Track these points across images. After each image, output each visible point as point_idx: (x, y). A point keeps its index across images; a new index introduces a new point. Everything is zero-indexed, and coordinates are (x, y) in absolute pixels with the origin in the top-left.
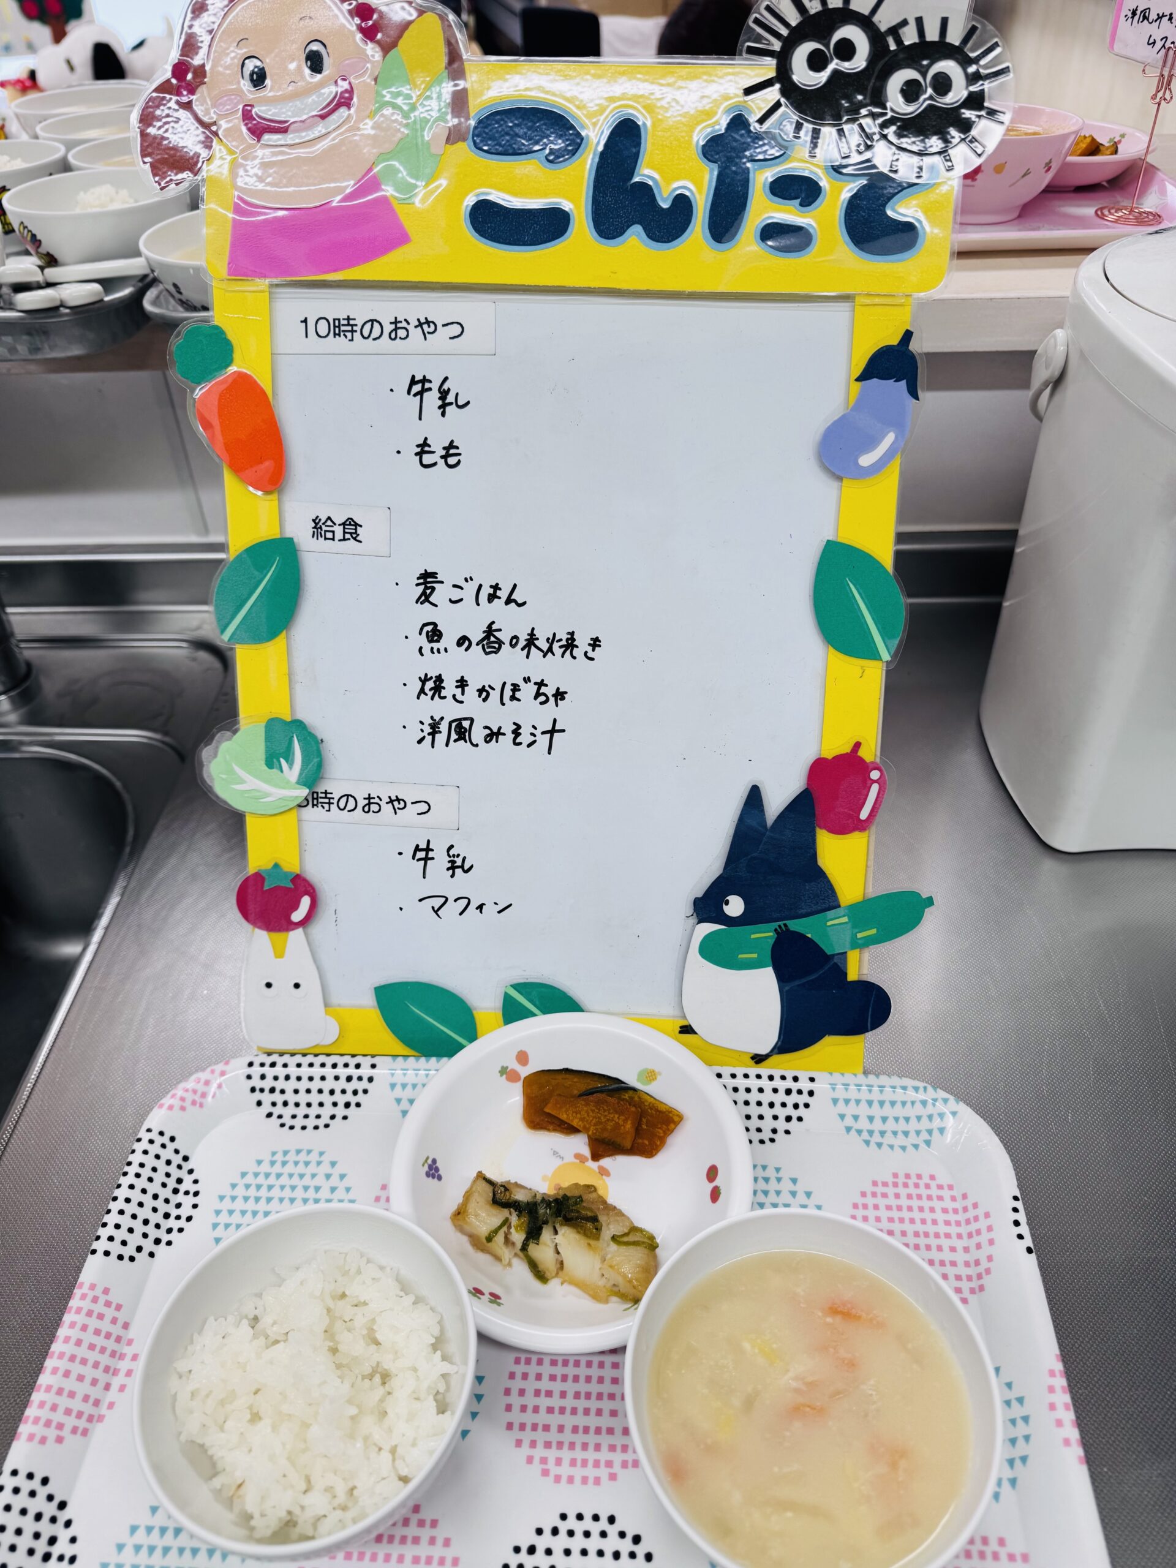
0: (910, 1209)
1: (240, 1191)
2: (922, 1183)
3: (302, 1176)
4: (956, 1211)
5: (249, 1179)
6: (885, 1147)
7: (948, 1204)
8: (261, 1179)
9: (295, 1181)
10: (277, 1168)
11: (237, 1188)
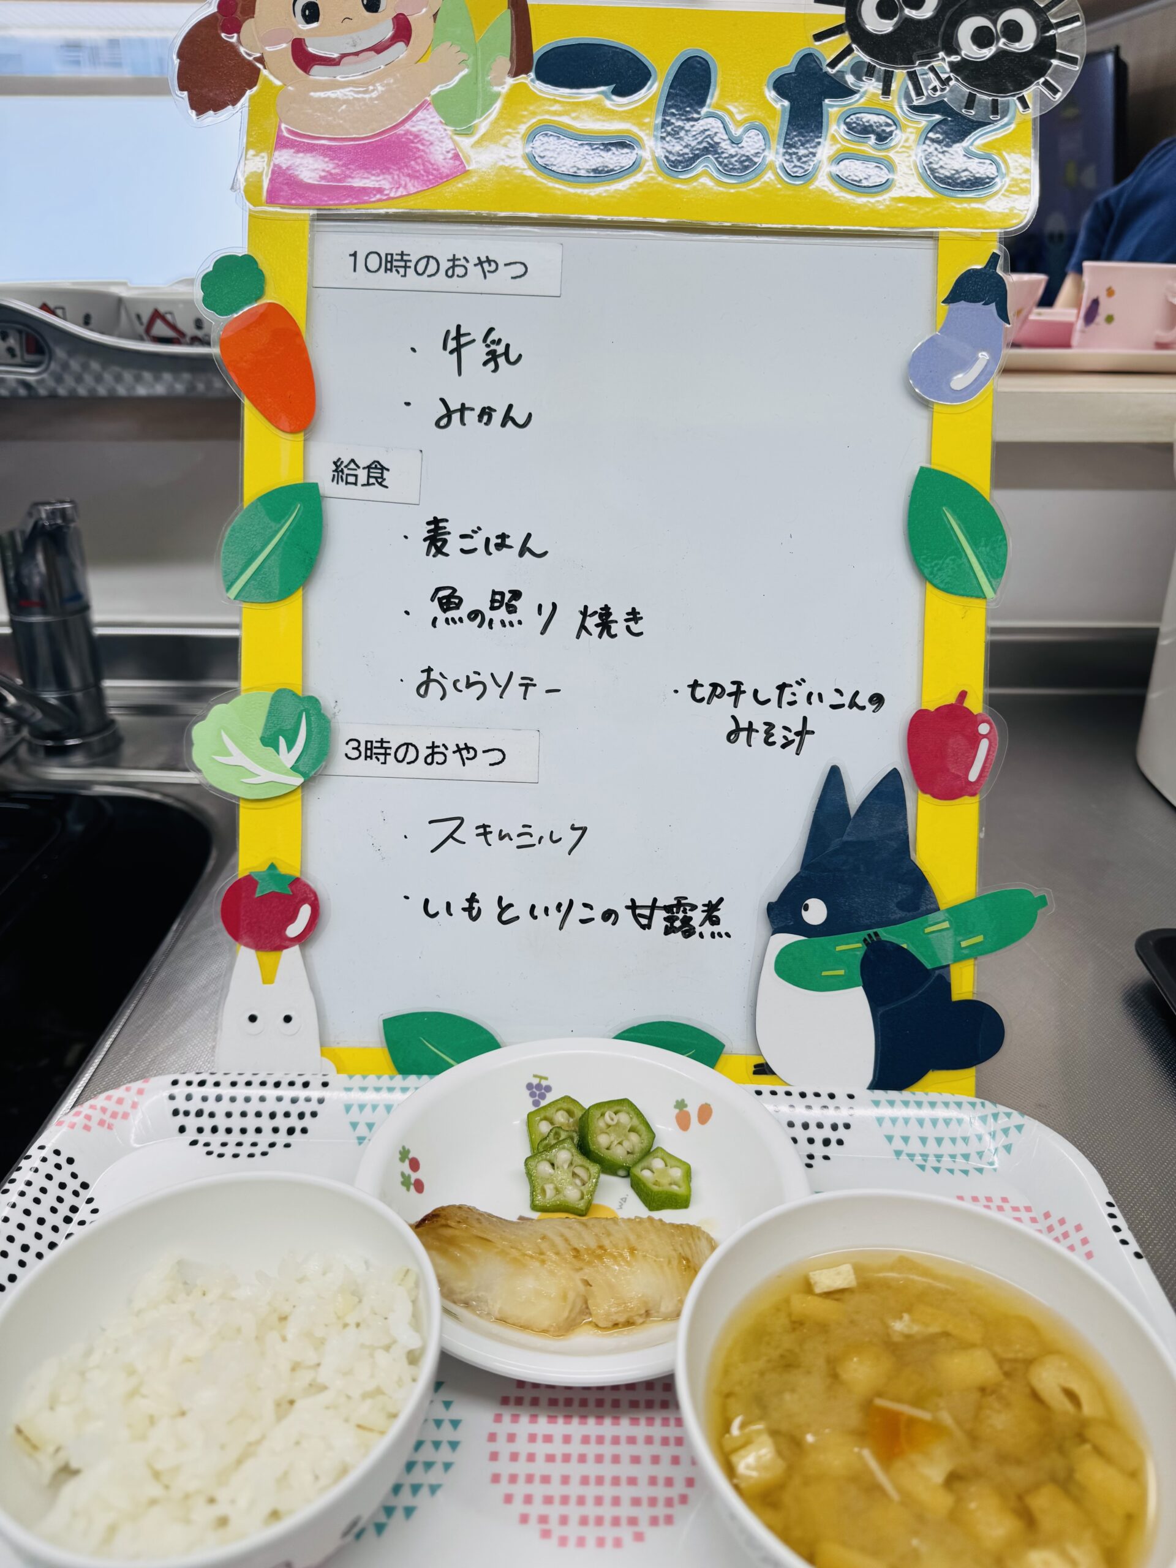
6: (942, 1173)
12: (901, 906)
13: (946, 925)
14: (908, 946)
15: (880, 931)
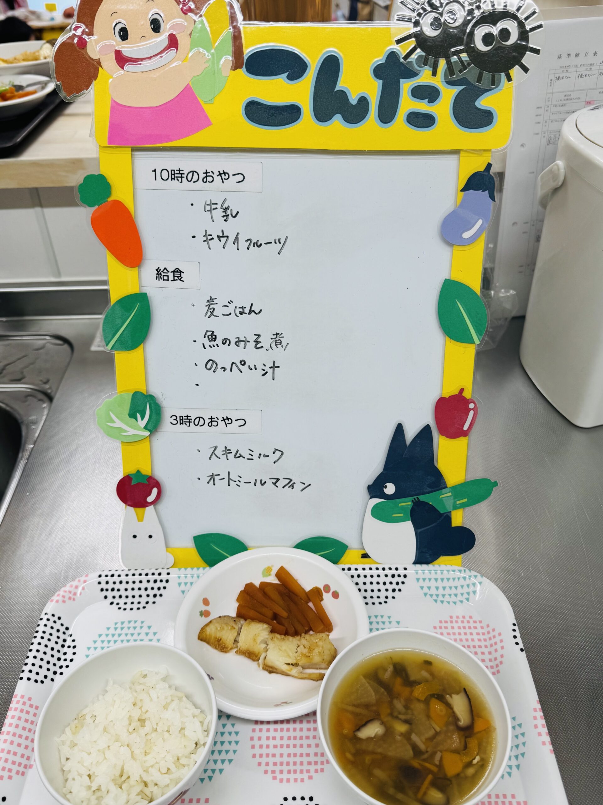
0: (460, 634)
1: (99, 644)
2: (465, 621)
3: (132, 635)
4: (484, 634)
5: (104, 637)
6: (445, 603)
7: (480, 630)
8: (110, 637)
9: (129, 637)
10: (119, 631)
11: (97, 643)
12: (429, 486)
13: (450, 494)
14: (432, 503)
15: (419, 497)
